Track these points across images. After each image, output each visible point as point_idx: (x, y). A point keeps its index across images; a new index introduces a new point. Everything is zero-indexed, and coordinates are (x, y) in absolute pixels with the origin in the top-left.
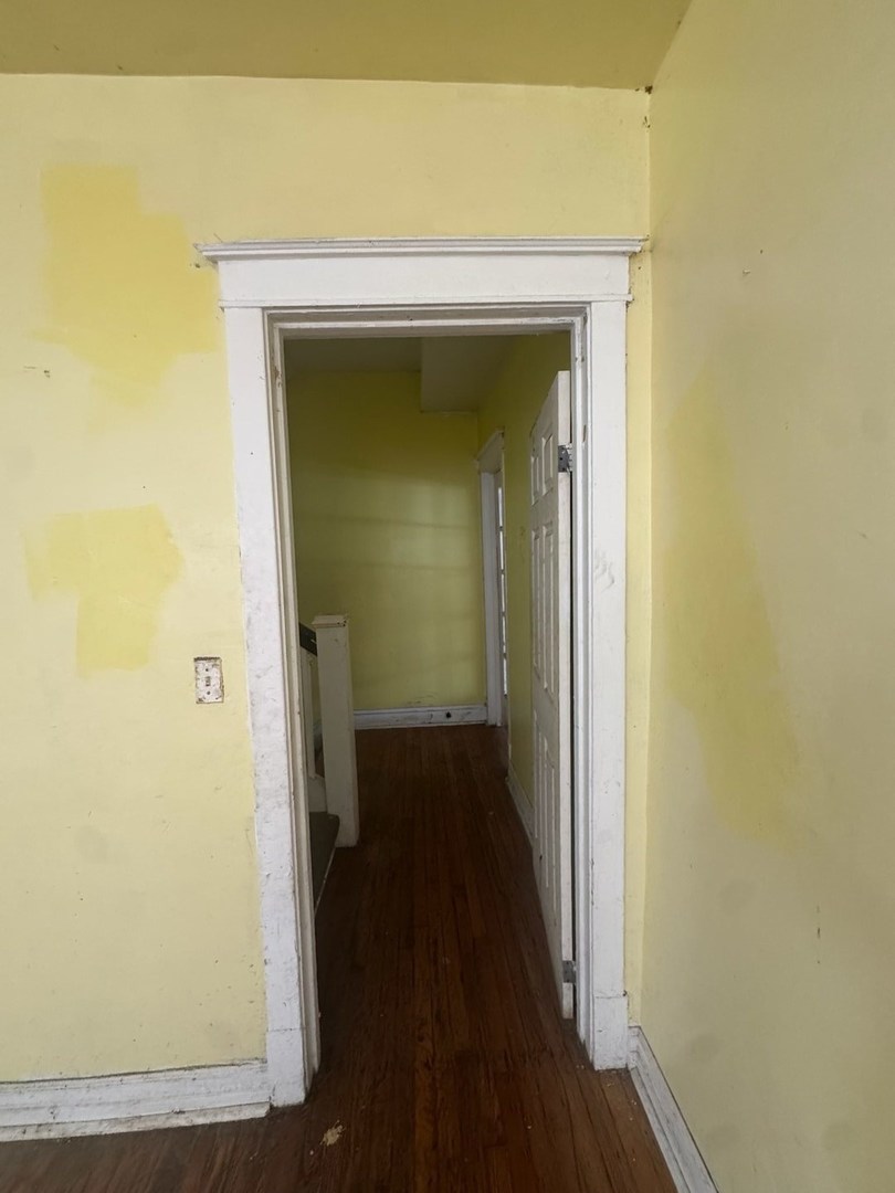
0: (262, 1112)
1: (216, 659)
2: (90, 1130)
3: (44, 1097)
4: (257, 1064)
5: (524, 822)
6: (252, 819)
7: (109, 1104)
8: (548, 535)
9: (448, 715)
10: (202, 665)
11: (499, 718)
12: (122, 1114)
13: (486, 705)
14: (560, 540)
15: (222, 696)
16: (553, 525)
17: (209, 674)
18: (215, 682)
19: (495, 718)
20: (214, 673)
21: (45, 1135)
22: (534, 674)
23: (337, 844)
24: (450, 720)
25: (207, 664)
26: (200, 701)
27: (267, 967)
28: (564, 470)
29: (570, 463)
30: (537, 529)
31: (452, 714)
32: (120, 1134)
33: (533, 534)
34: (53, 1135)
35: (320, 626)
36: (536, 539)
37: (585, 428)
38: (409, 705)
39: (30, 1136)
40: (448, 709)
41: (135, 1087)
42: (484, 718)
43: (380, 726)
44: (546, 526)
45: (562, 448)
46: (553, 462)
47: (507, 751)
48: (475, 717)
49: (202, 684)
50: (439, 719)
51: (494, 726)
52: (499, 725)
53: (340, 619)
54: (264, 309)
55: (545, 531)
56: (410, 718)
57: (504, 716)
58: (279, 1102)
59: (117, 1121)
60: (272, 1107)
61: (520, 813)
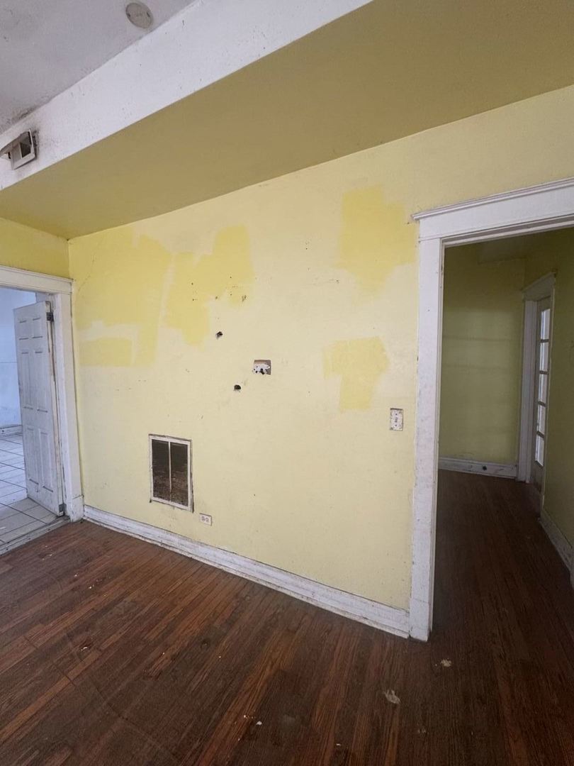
0: (406, 636)
1: (401, 410)
2: (328, 608)
3: (311, 587)
4: (404, 613)
6: (412, 490)
7: (335, 600)
9: (485, 468)
10: (394, 412)
11: (528, 477)
12: (340, 607)
13: (517, 466)
15: (402, 427)
17: (397, 416)
18: (399, 421)
19: (524, 476)
20: (399, 416)
21: (310, 602)
24: (486, 471)
25: (397, 412)
26: (392, 429)
27: (414, 566)
31: (488, 468)
32: (340, 616)
34: (313, 603)
39: (304, 600)
40: (485, 464)
41: (345, 598)
42: (514, 475)
48: (507, 473)
49: (393, 421)
50: (476, 469)
51: (523, 482)
52: (527, 482)
54: (441, 238)
58: (414, 636)
59: (338, 610)
60: (410, 636)
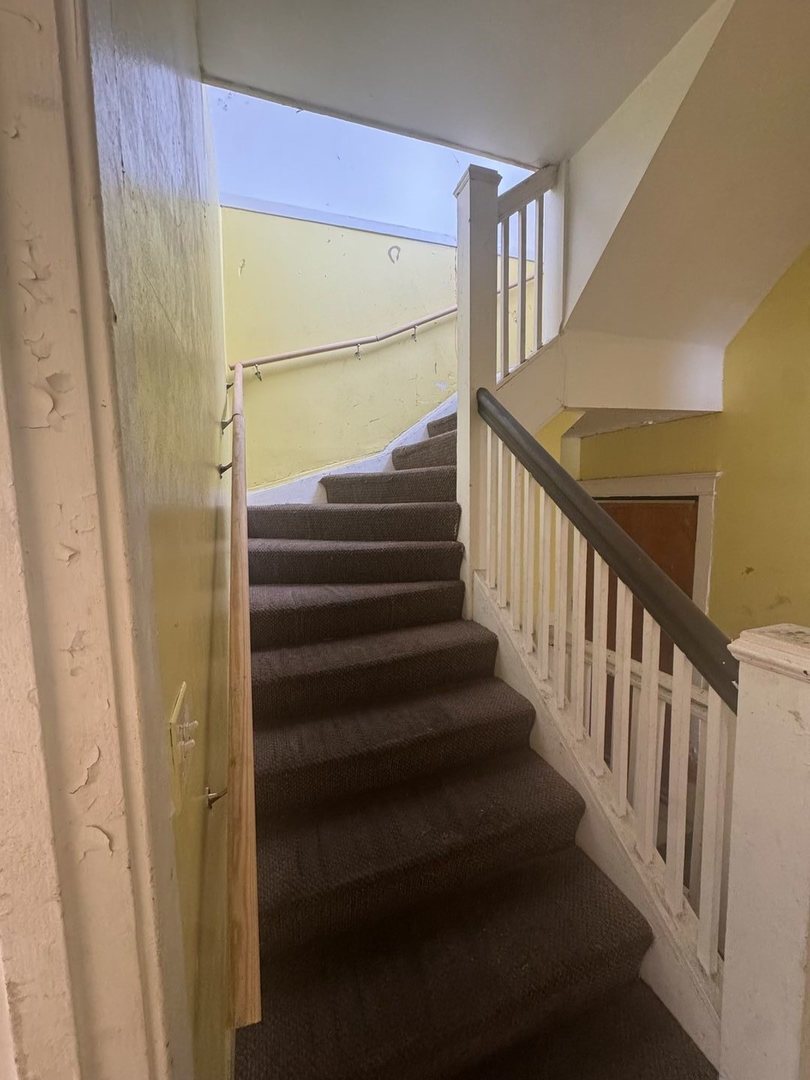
35: (755, 660)
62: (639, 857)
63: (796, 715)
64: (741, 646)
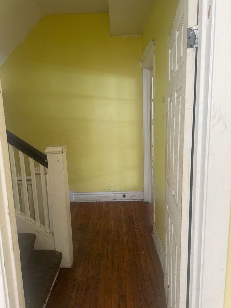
5: (160, 259)
8: (178, 97)
9: (124, 196)
11: (150, 199)
13: (143, 191)
14: (186, 99)
16: (181, 90)
19: (148, 198)
22: (167, 182)
23: (61, 267)
24: (125, 198)
28: (191, 46)
29: (196, 41)
30: (171, 96)
31: (126, 196)
33: (169, 99)
35: (50, 153)
36: (170, 102)
37: (210, 8)
38: (104, 190)
40: (124, 193)
42: (142, 198)
43: (91, 200)
44: (177, 91)
45: (190, 29)
46: (183, 41)
47: (153, 218)
48: (138, 197)
50: (119, 198)
51: (147, 203)
52: (150, 202)
53: (59, 149)
55: (176, 95)
56: (105, 197)
57: (152, 198)
61: (159, 253)
62: (28, 220)
63: (58, 160)
64: (47, 150)
